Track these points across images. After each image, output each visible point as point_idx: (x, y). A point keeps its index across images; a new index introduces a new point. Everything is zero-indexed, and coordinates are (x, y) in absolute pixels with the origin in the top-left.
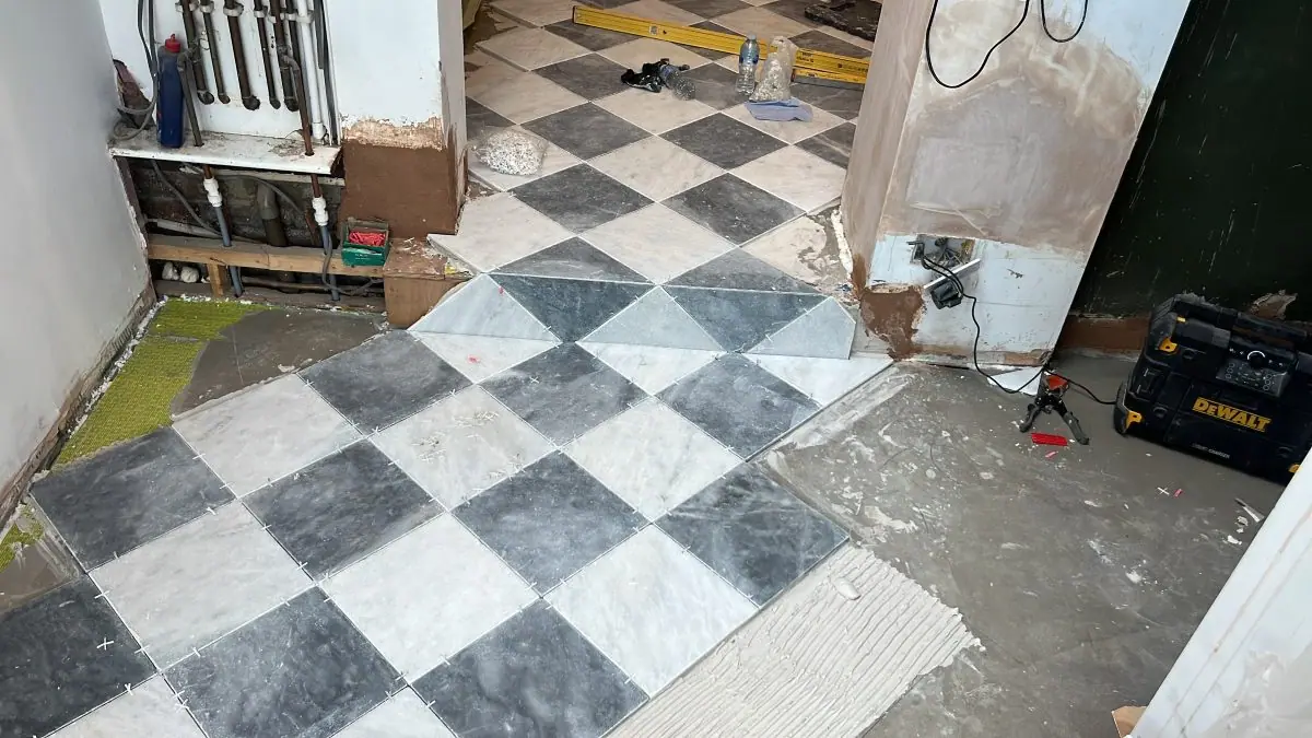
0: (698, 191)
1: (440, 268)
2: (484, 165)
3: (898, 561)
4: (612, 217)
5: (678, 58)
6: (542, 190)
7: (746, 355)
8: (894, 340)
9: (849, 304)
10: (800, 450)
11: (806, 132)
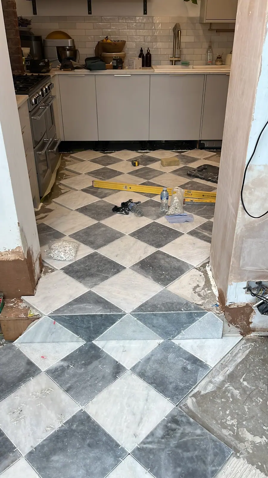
0: (146, 260)
1: (26, 314)
2: (51, 258)
3: (260, 464)
4: (107, 278)
5: (136, 198)
6: (77, 268)
7: (173, 341)
8: (242, 327)
9: (219, 314)
10: (203, 395)
11: (191, 227)
